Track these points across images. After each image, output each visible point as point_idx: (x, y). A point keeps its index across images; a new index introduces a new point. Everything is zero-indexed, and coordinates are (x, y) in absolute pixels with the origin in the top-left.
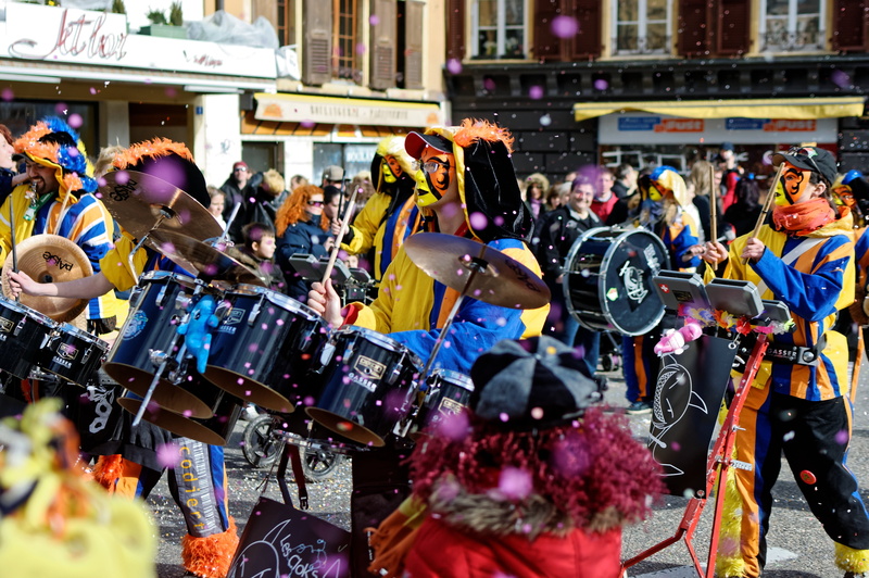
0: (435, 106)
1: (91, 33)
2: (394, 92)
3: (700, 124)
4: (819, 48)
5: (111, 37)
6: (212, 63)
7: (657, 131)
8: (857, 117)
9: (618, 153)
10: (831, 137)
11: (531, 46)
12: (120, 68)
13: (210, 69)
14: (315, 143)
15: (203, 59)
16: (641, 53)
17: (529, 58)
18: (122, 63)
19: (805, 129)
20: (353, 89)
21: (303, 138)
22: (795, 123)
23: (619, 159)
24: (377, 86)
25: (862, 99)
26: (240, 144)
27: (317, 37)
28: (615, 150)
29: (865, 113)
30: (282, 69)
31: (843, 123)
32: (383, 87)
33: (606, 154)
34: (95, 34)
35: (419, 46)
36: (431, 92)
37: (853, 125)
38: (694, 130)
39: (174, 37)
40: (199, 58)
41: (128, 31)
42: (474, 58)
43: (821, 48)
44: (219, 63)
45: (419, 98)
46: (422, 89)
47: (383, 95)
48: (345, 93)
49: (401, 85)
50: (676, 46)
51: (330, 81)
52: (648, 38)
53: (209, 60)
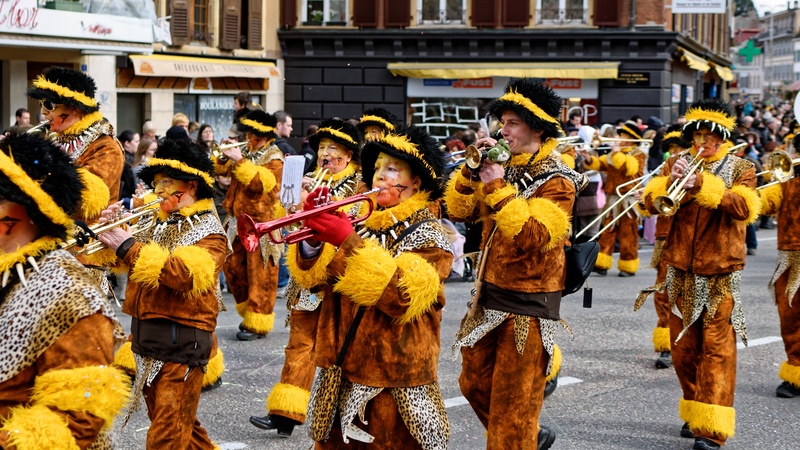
0: (272, 65)
1: (9, 8)
2: (239, 52)
3: (489, 82)
4: (583, 22)
5: (26, 11)
6: (104, 31)
7: (455, 87)
8: (613, 80)
9: (423, 105)
10: (593, 94)
11: (352, 15)
12: (32, 36)
13: (102, 37)
14: (175, 94)
15: (96, 28)
16: (442, 23)
17: (350, 25)
18: (34, 31)
19: (573, 87)
20: (206, 50)
21: (166, 91)
22: (565, 82)
23: (424, 109)
24: (225, 47)
25: (617, 64)
26: (115, 95)
27: (178, 7)
28: (421, 102)
29: (619, 75)
30: (157, 36)
31: (603, 84)
32: (230, 48)
33: (413, 105)
34: (13, 8)
35: (259, 14)
36: (268, 52)
37: (611, 84)
38: (485, 86)
39: (73, 11)
40: (93, 27)
41: (38, 6)
42: (304, 24)
43: (586, 22)
44: (109, 31)
45: (259, 57)
46: (261, 49)
47: (231, 55)
48: (199, 53)
49: (244, 46)
50: (470, 18)
51: (188, 44)
52: (448, 11)
53: (101, 29)
